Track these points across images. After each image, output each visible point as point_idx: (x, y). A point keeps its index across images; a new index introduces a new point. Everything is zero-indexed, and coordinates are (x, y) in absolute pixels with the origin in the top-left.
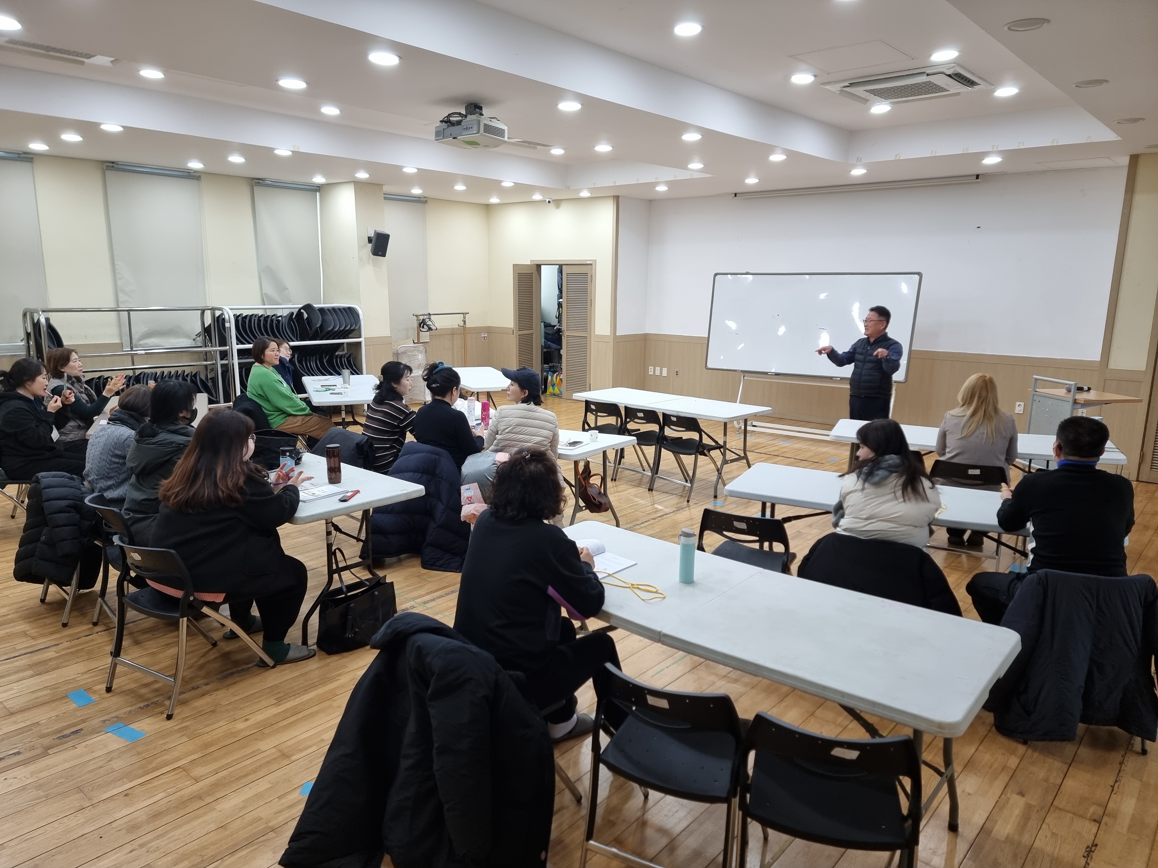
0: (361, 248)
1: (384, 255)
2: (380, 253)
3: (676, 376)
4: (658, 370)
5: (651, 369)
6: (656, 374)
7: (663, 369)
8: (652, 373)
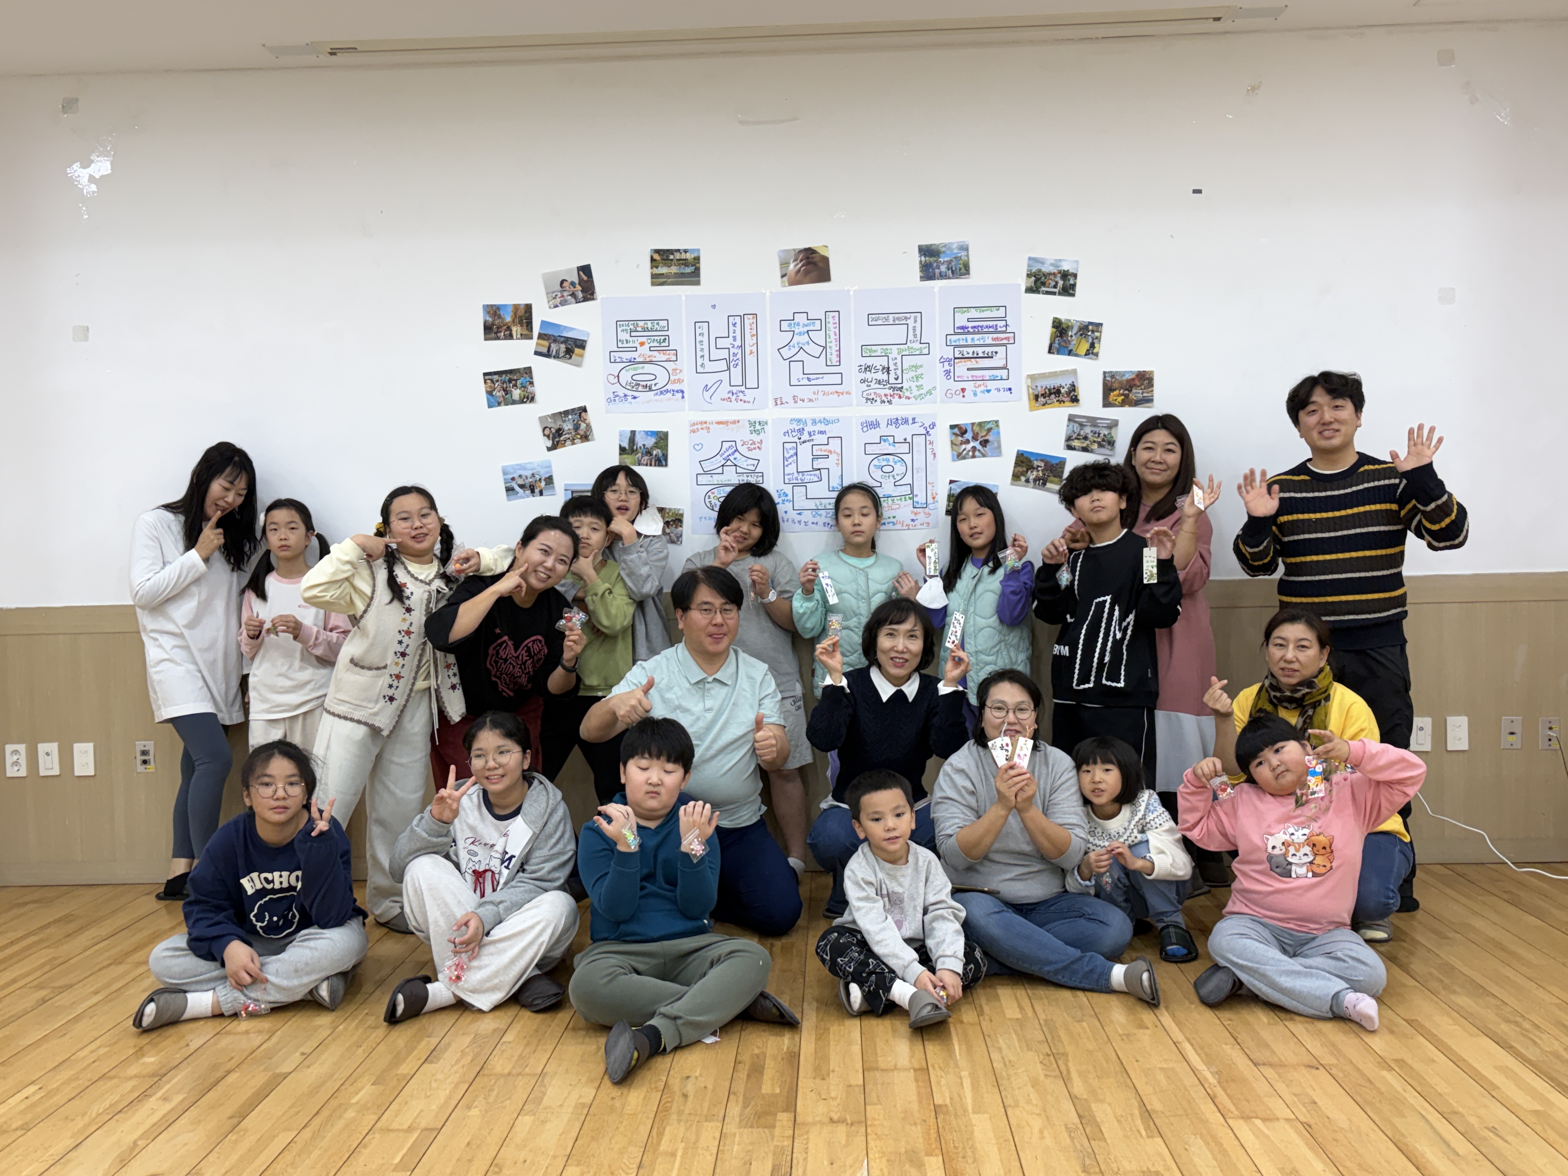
3: (141, 768)
4: (48, 754)
5: (16, 752)
6: (43, 773)
7: (78, 747)
8: (23, 773)
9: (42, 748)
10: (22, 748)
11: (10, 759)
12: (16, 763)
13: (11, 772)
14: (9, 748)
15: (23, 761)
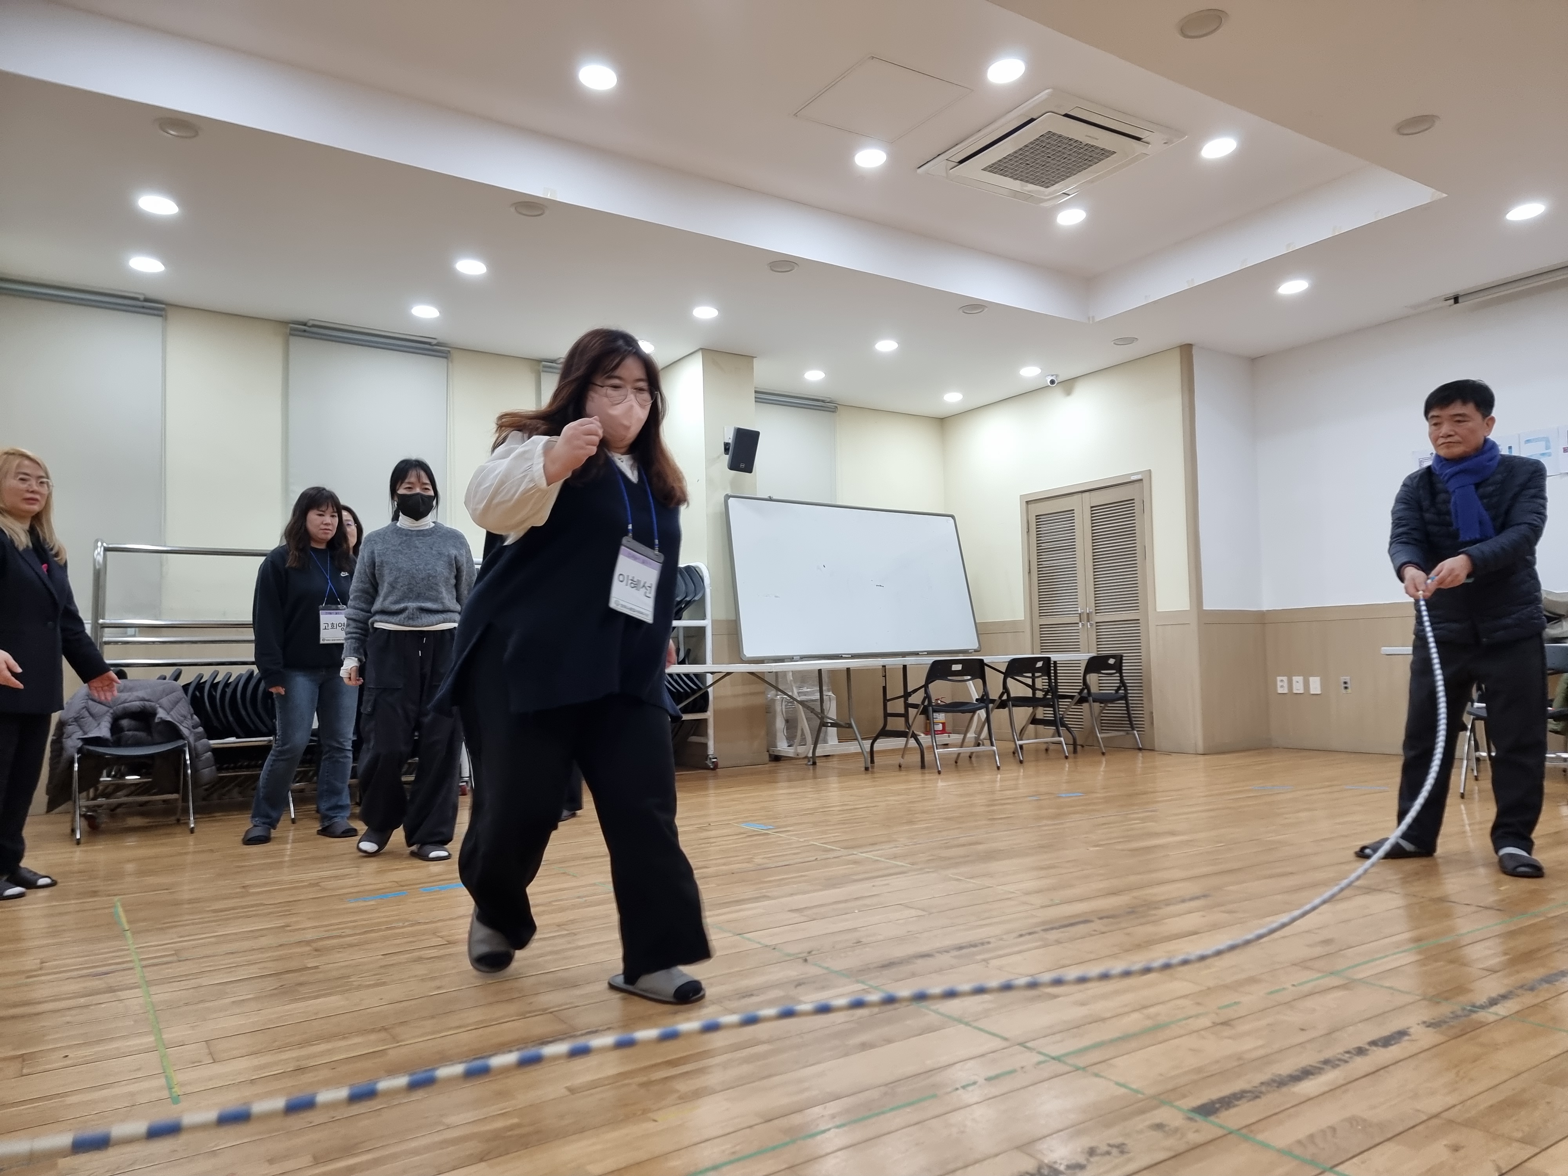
0: (710, 462)
1: (749, 469)
2: (742, 466)
3: (1344, 691)
4: (1298, 682)
5: (1282, 681)
6: (1295, 691)
7: (1311, 679)
8: (1285, 691)
9: (1295, 679)
10: (1285, 679)
11: (1279, 684)
12: (1282, 686)
13: (1280, 691)
14: (1279, 678)
15: (1286, 684)
